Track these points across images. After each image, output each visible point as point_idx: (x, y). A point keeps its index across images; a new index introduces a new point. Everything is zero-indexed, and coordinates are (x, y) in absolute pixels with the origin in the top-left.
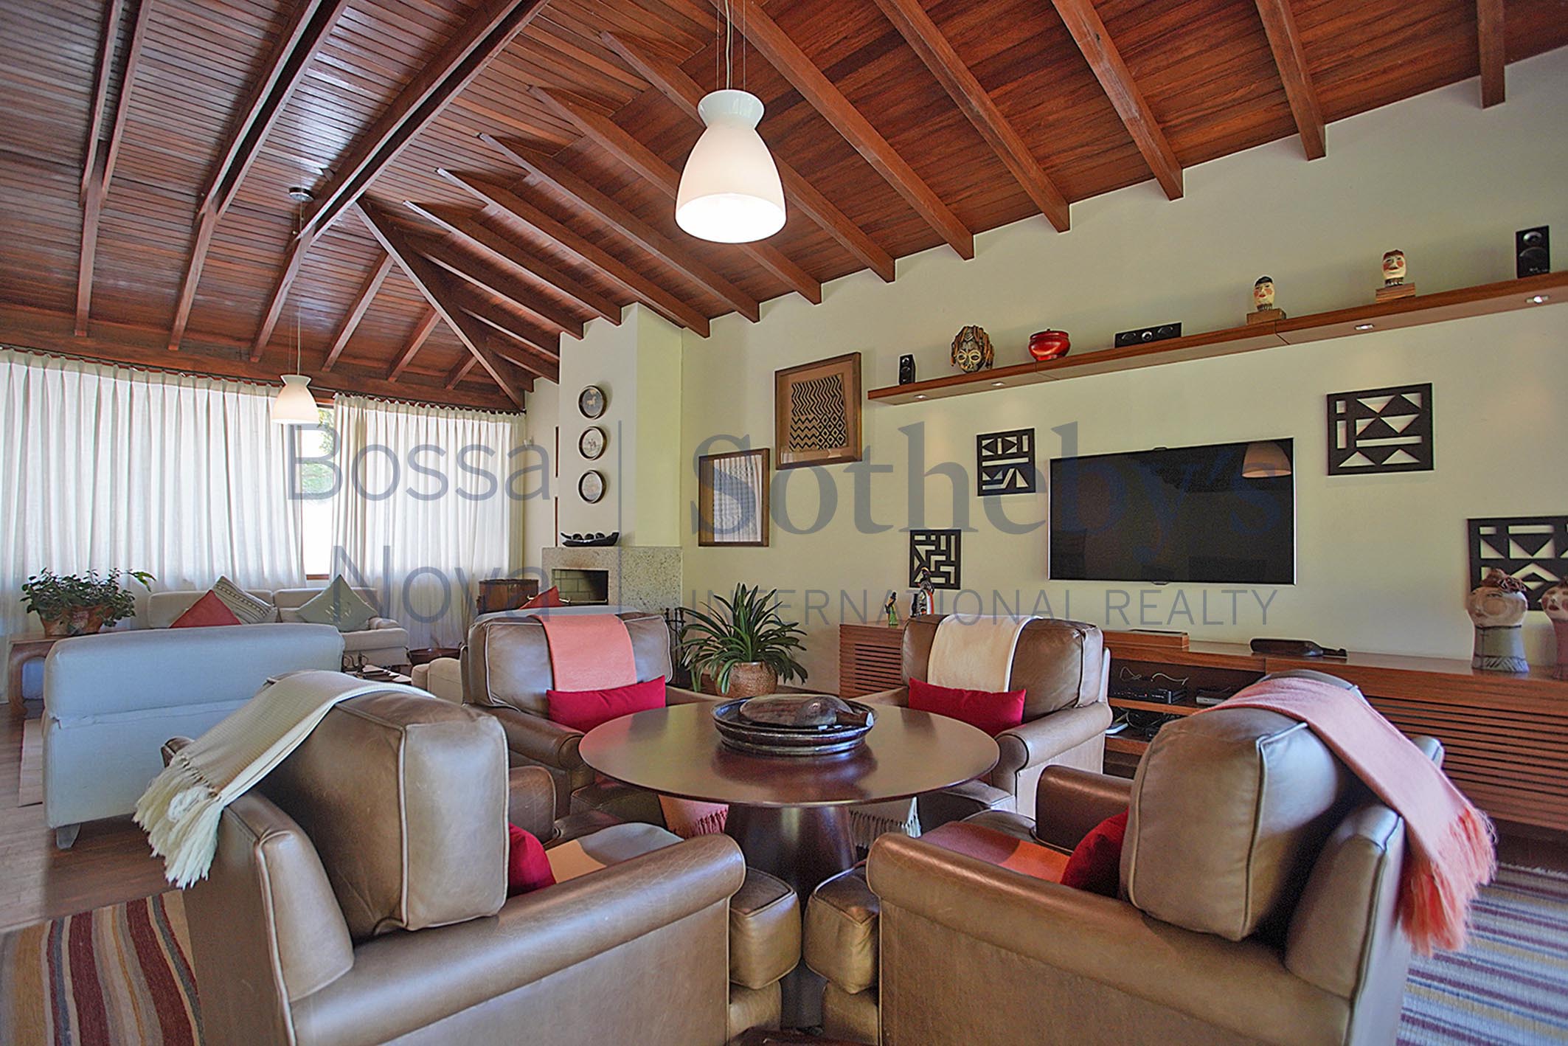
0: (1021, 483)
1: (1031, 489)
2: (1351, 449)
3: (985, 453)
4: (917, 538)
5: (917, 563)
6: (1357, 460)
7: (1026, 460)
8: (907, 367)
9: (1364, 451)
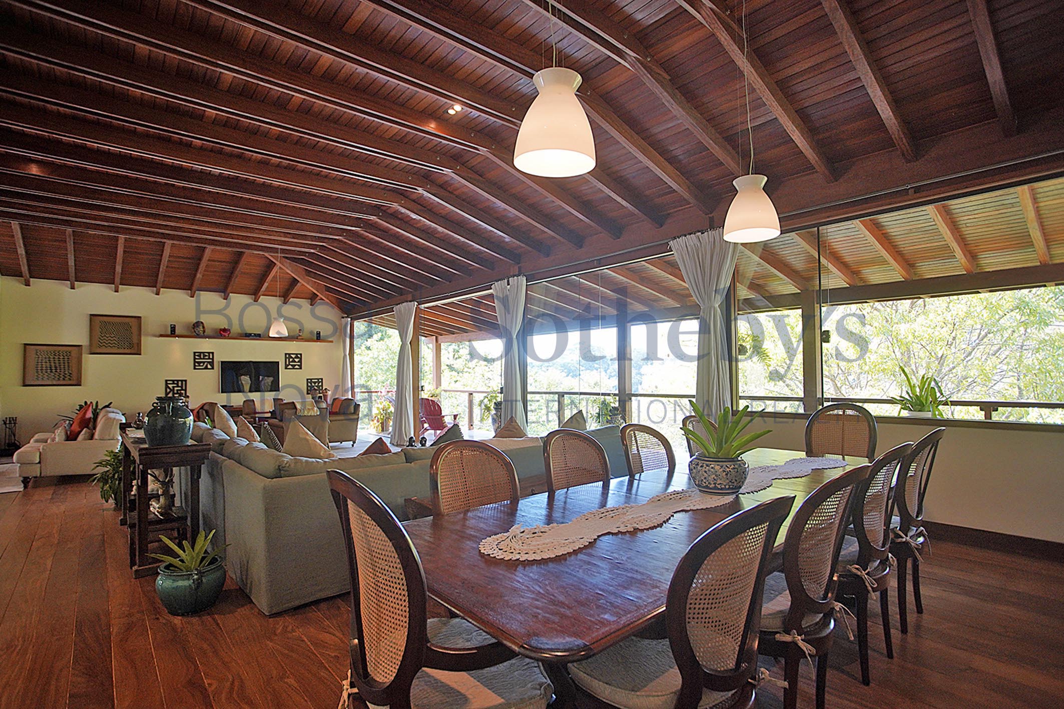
0: (209, 367)
1: (213, 368)
2: (289, 364)
3: (197, 357)
4: (169, 382)
5: (168, 390)
6: (290, 367)
7: (211, 360)
8: (173, 328)
9: (292, 365)
